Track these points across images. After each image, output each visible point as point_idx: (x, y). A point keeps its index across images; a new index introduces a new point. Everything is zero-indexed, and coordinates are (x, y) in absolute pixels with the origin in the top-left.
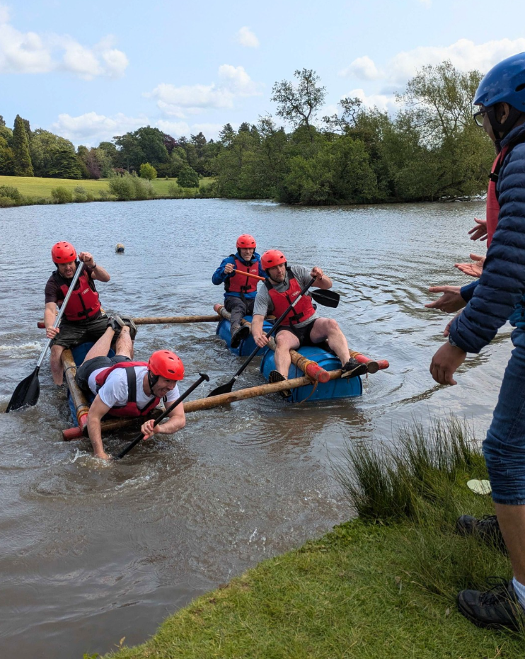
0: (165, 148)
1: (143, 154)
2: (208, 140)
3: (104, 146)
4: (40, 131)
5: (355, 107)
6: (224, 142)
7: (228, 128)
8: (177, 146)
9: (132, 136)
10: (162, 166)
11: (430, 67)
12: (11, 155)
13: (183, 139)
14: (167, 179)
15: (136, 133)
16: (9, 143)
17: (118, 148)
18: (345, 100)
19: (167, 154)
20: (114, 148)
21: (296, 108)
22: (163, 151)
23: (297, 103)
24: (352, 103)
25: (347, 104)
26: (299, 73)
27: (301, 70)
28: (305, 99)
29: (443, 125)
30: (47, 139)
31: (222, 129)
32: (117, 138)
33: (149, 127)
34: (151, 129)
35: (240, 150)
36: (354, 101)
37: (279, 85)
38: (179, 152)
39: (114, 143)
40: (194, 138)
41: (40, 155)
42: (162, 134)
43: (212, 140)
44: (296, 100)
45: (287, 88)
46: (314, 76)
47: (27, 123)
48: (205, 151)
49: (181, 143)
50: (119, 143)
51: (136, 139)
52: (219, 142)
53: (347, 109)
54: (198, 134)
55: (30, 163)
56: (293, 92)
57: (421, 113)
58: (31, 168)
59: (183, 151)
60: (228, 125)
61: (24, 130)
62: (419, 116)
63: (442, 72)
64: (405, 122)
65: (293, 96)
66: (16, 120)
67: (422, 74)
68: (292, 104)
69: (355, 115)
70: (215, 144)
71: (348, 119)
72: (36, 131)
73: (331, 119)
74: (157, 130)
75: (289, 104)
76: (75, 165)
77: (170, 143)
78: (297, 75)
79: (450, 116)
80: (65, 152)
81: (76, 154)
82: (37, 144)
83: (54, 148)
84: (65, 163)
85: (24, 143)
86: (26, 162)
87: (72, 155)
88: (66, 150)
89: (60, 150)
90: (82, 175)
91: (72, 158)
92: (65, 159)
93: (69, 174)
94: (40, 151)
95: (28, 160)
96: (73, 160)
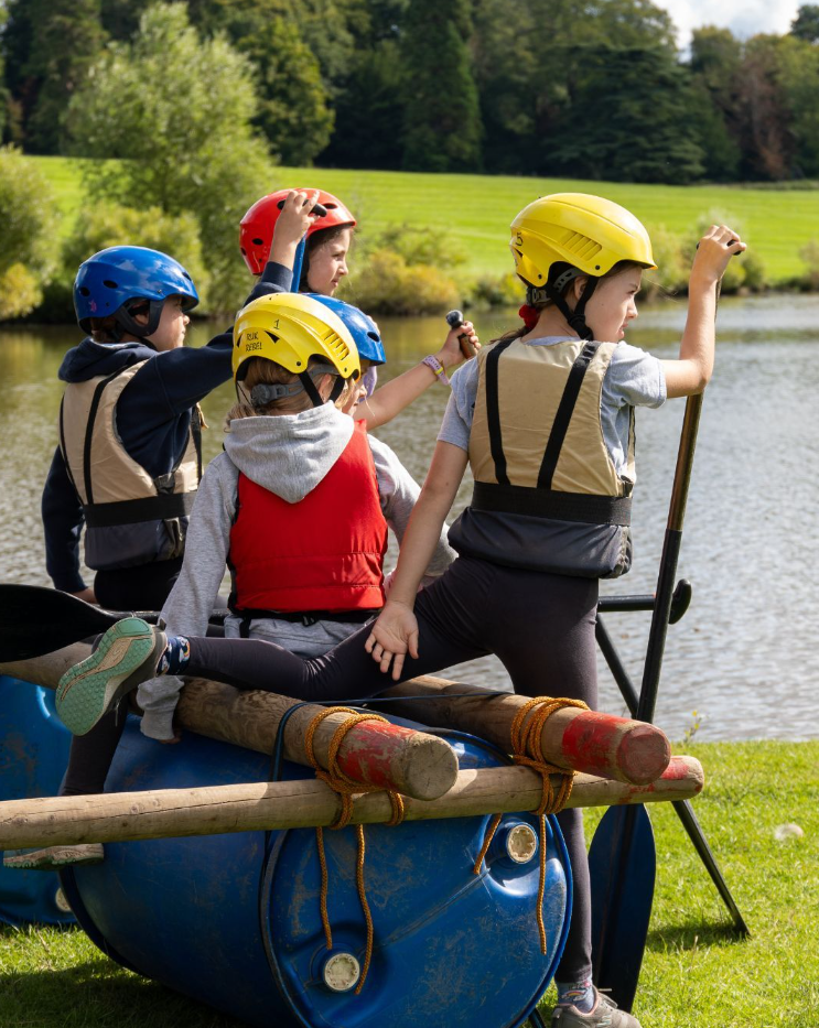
12: (395, 75)
41: (519, 71)
55: (472, 110)
76: (675, 118)
80: (636, 56)
81: (684, 65)
82: (511, 22)
83: (588, 38)
84: (633, 108)
85: (454, 18)
86: (458, 107)
87: (666, 72)
88: (636, 47)
89: (611, 47)
90: (703, 163)
91: (664, 83)
92: (632, 88)
93: (644, 158)
94: (522, 53)
95: (464, 95)
96: (665, 94)
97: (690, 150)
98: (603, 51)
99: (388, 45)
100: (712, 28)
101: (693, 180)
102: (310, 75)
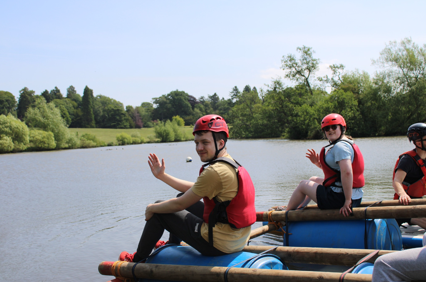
0: (190, 105)
1: (173, 109)
2: (221, 98)
3: (144, 105)
4: (100, 96)
5: (340, 70)
6: (232, 99)
7: (236, 89)
8: (197, 103)
9: (166, 97)
10: (188, 118)
11: (395, 42)
12: (80, 113)
13: (202, 98)
14: (191, 127)
15: (169, 95)
16: (79, 105)
17: (155, 106)
18: (332, 65)
19: (191, 109)
20: (152, 107)
21: (299, 72)
22: (188, 107)
23: (300, 69)
24: (338, 68)
25: (334, 68)
26: (300, 49)
27: (301, 47)
28: (305, 66)
29: (408, 81)
30: (105, 101)
31: (232, 90)
32: (154, 99)
33: (177, 90)
34: (180, 92)
35: (251, 104)
36: (339, 66)
37: (286, 57)
38: (199, 107)
39: (152, 103)
40: (210, 97)
41: (100, 113)
42: (187, 95)
43: (223, 98)
44: (299, 67)
45: (291, 59)
46: (311, 50)
47: (91, 91)
48: (218, 106)
49: (201, 101)
50: (156, 102)
51: (169, 99)
52: (229, 100)
53: (335, 72)
54: (213, 94)
55: (93, 119)
56: (296, 61)
57: (391, 74)
58: (94, 122)
59: (202, 106)
60: (236, 87)
61: (90, 96)
62: (389, 76)
63: (404, 45)
64: (380, 79)
65: (296, 64)
66: (85, 90)
67: (390, 47)
68: (296, 69)
69: (340, 76)
70: (226, 101)
71: (336, 79)
72: (97, 96)
73: (323, 79)
74: (184, 92)
75: (294, 70)
76: (125, 119)
77: (193, 101)
78: (299, 50)
79: (412, 75)
80: (118, 110)
81: (125, 111)
82: (98, 105)
83: (110, 107)
84: (118, 118)
85: (90, 105)
86: (91, 118)
87: (123, 112)
88: (118, 108)
89: (114, 108)
90: (129, 126)
91: (123, 114)
92: (118, 115)
93: (120, 125)
94: (100, 110)
95: (92, 116)
96: (123, 116)
97: (127, 124)
98: (113, 109)
99: (79, 109)
100: (129, 106)
101: (127, 128)
102: (67, 113)
